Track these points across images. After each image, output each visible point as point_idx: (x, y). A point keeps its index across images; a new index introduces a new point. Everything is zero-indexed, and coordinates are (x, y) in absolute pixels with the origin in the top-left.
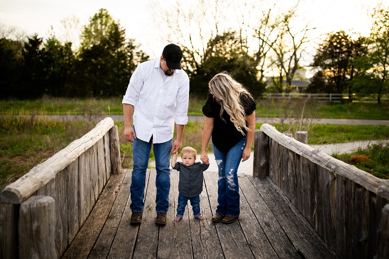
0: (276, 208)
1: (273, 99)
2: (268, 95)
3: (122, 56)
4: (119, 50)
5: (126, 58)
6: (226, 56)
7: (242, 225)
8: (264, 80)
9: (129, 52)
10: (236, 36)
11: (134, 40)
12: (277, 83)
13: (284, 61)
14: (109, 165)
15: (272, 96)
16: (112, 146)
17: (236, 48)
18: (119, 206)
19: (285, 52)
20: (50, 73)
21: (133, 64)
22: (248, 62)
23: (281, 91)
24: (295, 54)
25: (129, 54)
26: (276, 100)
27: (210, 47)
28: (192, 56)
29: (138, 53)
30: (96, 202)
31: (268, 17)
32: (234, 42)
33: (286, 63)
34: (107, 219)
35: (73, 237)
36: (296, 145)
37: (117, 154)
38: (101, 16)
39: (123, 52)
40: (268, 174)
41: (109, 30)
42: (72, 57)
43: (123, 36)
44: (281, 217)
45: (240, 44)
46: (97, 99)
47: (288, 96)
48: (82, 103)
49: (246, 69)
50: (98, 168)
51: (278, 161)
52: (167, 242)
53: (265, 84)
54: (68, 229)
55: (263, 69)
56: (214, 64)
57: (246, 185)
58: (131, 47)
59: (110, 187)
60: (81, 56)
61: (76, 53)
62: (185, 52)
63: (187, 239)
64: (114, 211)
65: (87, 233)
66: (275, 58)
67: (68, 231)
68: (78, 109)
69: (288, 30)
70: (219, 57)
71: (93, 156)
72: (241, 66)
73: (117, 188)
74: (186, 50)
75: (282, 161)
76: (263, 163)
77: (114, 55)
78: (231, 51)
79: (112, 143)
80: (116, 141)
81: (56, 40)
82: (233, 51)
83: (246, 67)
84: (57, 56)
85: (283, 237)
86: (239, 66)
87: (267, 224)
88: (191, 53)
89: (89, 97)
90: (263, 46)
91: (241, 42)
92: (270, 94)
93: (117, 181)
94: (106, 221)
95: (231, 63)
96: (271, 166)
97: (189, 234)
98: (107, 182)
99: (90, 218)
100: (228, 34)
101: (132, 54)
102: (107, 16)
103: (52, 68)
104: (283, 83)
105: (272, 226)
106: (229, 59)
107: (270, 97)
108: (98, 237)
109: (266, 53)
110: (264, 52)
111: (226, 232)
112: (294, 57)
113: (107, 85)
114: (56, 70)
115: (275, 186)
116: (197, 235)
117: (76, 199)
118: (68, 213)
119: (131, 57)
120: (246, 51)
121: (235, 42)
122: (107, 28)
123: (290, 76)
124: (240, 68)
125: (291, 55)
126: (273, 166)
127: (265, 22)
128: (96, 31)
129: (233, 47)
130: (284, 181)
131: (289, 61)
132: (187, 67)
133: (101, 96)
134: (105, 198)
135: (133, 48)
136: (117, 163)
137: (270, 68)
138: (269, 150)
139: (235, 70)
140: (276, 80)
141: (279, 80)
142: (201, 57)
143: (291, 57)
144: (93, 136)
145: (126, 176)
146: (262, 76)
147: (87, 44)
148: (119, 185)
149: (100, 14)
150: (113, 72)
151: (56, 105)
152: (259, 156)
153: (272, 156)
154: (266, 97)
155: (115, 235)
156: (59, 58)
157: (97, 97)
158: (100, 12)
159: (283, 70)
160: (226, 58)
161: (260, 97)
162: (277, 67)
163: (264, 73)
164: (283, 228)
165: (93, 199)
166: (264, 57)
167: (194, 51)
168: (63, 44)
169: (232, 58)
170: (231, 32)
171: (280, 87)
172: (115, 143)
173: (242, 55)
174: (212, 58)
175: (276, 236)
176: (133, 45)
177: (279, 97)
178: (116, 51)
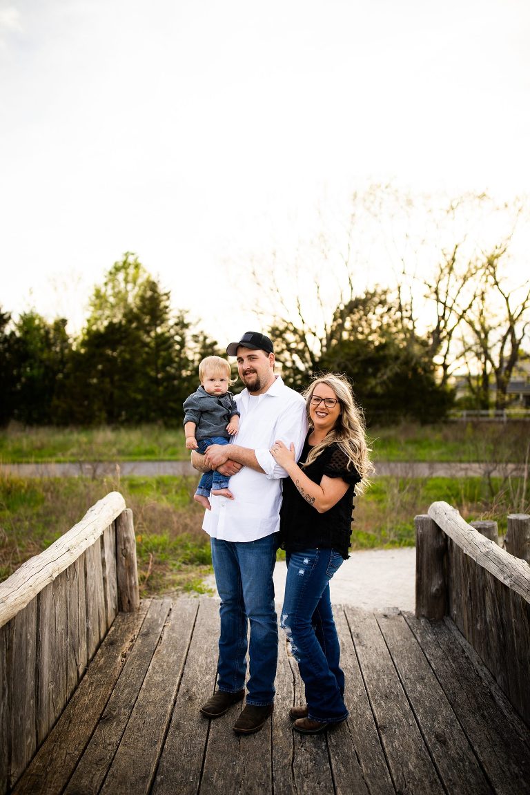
0: (461, 697)
1: (470, 424)
2: (459, 415)
3: (164, 342)
4: (159, 330)
5: (171, 346)
6: (370, 338)
7: (384, 741)
8: (451, 382)
9: (177, 334)
10: (391, 298)
11: (187, 312)
12: (476, 390)
13: (489, 344)
14: (112, 592)
15: (468, 416)
16: (120, 552)
17: (391, 321)
18: (126, 691)
19: (491, 328)
20: (23, 380)
21: (186, 359)
22: (416, 349)
23: (486, 406)
24: (511, 330)
25: (178, 338)
26: (475, 426)
27: (340, 321)
28: (303, 338)
29: (195, 336)
30: (80, 679)
31: (454, 260)
32: (385, 309)
33: (493, 349)
34: (98, 723)
35: (20, 770)
36: (498, 561)
37: (130, 570)
38: (125, 265)
39: (167, 335)
40: (447, 612)
41: (140, 293)
42: (66, 348)
43: (167, 303)
44: (472, 720)
45: (399, 314)
46: (114, 430)
47: (502, 415)
48: (83, 438)
49: (413, 363)
50: (87, 605)
51: (466, 587)
52: (221, 783)
53: (453, 392)
54: (10, 753)
55: (447, 363)
56: (347, 354)
57: (398, 638)
58: (182, 325)
59: (112, 643)
60: (84, 344)
61: (75, 340)
62: (288, 332)
63: (264, 776)
64: (114, 703)
65: (52, 760)
66: (471, 339)
67: (10, 758)
68: (74, 450)
69: (497, 283)
70: (357, 340)
71: (75, 582)
72: (402, 358)
73: (127, 644)
74: (291, 328)
75: (475, 589)
76: (436, 587)
77: (148, 340)
78: (380, 328)
79: (121, 547)
80: (129, 542)
81: (37, 315)
82: (385, 327)
83: (412, 359)
84: (39, 345)
85: (474, 772)
86: (397, 358)
87: (441, 739)
88: (301, 333)
89: (99, 425)
90: (446, 317)
91: (400, 309)
92: (464, 413)
93: (128, 628)
94: (95, 728)
95: (381, 353)
96: (454, 595)
97: (269, 764)
98: (108, 630)
99: (63, 719)
100: (374, 295)
101: (183, 339)
102: (137, 266)
103: (28, 369)
104: (491, 388)
105: (451, 743)
106: (377, 343)
107: (464, 419)
108: (74, 770)
109: (452, 330)
110: (449, 328)
111: (349, 757)
112: (509, 337)
113: (135, 400)
114: (35, 372)
115: (462, 641)
116: (286, 765)
117: (31, 683)
118: (11, 719)
119: (182, 344)
120: (411, 327)
121: (389, 309)
122: (137, 288)
123: (503, 375)
124: (399, 362)
125: (504, 333)
126: (457, 594)
127: (446, 271)
128: (116, 295)
129: (386, 320)
130: (479, 632)
131: (500, 344)
132: (294, 362)
133: (122, 423)
134: (100, 670)
135: (185, 326)
136: (131, 588)
137: (462, 359)
138: (448, 558)
139: (390, 367)
140: (474, 383)
141: (480, 383)
142: (321, 340)
143: (505, 338)
144: (73, 542)
145: (149, 616)
146: (446, 377)
147: (96, 319)
148: (131, 637)
149: (125, 262)
150: (146, 375)
151: (32, 442)
152: (428, 571)
153: (454, 574)
154: (456, 419)
155: (110, 765)
156: (42, 350)
157: (114, 425)
158: (124, 258)
159: (488, 363)
160: (372, 342)
161: (443, 419)
162: (476, 358)
163: (449, 371)
164: (476, 748)
165: (73, 675)
166: (448, 337)
167: (306, 330)
168: (50, 322)
169: (383, 341)
170: (379, 291)
171: (483, 398)
172: (127, 545)
173: (402, 336)
174: (342, 343)
175: (459, 770)
176: (186, 321)
177: (481, 419)
178: (153, 334)
